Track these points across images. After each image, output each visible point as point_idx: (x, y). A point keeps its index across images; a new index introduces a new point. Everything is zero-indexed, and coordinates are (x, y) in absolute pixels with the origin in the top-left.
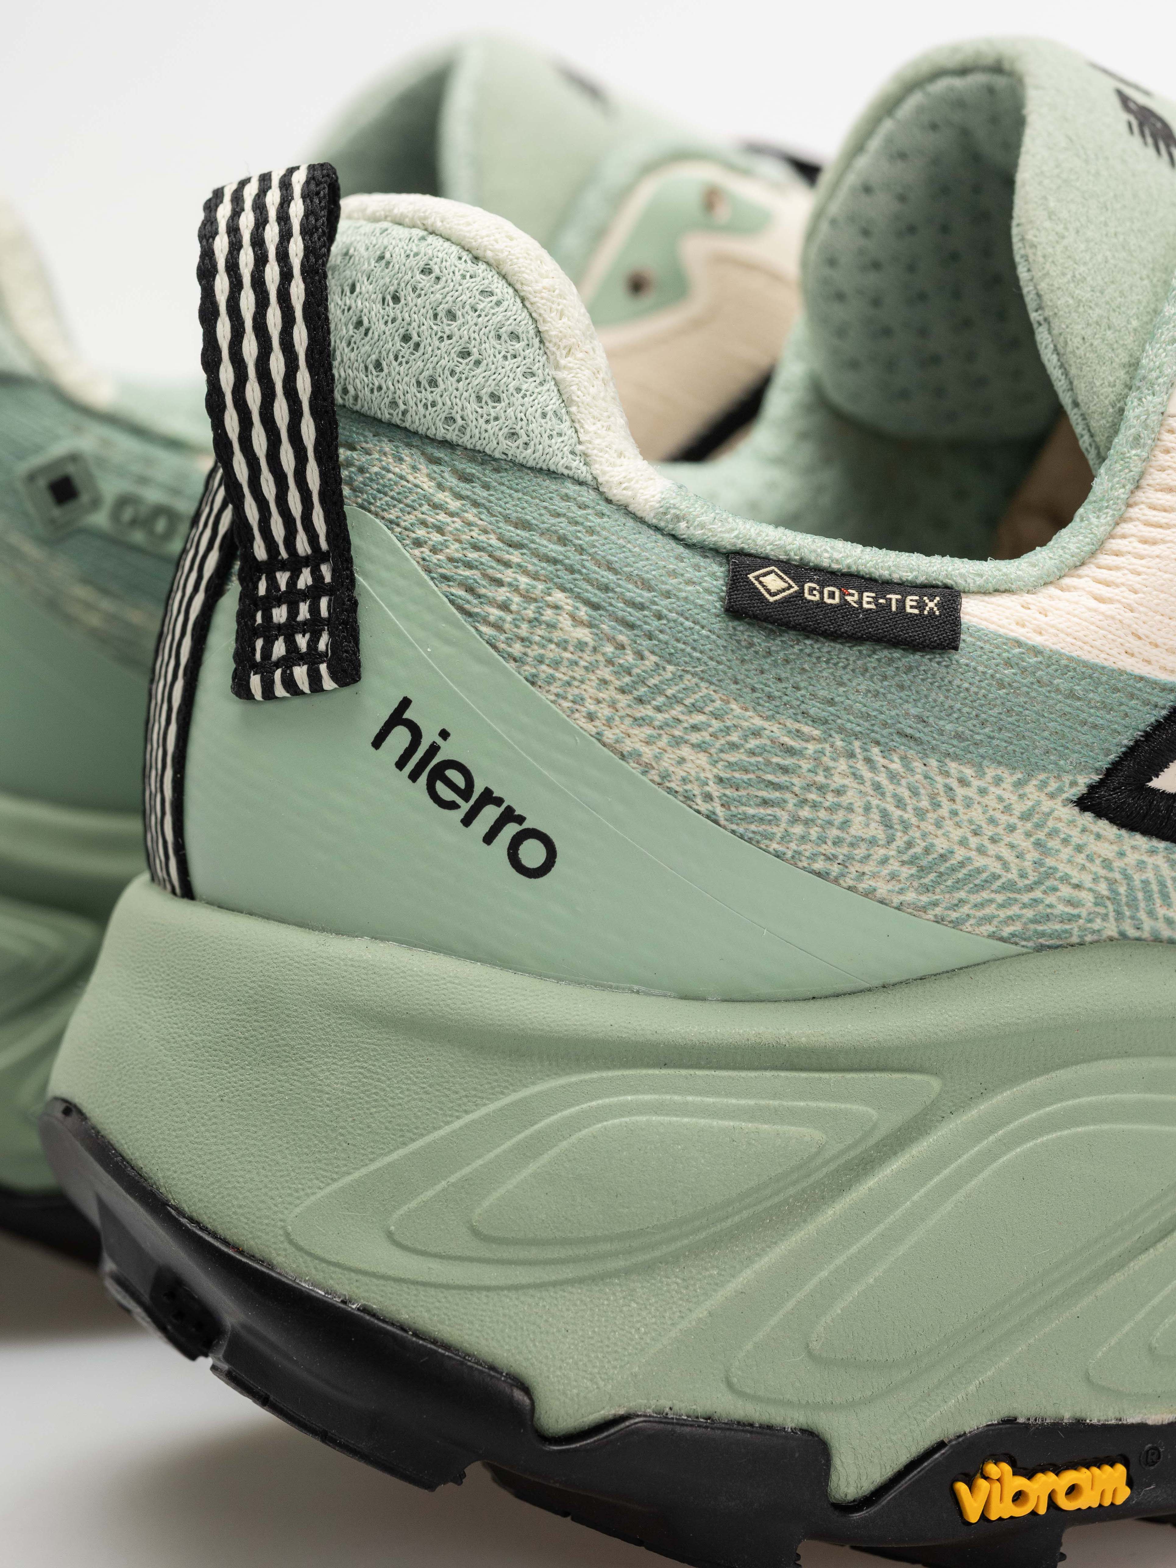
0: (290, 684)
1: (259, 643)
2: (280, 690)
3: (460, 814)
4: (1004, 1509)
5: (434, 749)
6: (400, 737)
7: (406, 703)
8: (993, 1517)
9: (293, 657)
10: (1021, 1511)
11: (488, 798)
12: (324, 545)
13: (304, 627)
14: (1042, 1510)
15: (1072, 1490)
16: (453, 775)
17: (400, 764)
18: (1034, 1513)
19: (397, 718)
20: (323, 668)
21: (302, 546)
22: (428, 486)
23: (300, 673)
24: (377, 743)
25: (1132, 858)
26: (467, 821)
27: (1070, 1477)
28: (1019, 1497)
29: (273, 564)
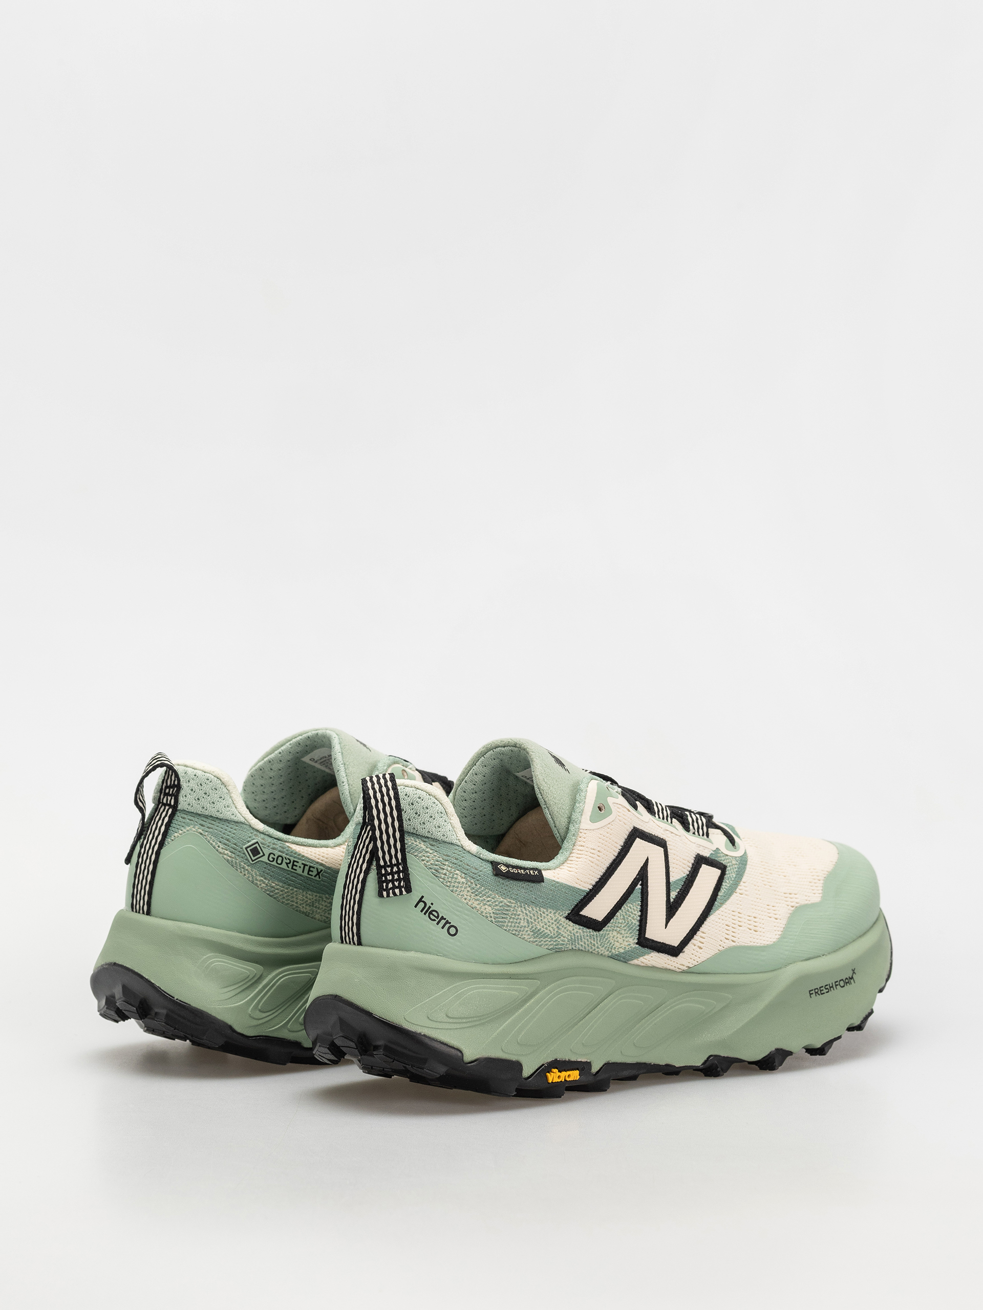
0: (395, 894)
1: (385, 884)
2: (391, 895)
3: (436, 922)
4: (556, 1080)
5: (430, 907)
6: (421, 905)
7: (423, 897)
8: (554, 1082)
9: (394, 887)
10: (559, 1080)
11: (443, 918)
12: (400, 861)
13: (397, 880)
14: (563, 1081)
15: (569, 1076)
16: (434, 913)
17: (422, 911)
18: (561, 1081)
19: (420, 900)
20: (403, 889)
21: (394, 861)
22: (424, 847)
23: (397, 891)
24: (416, 907)
25: (575, 930)
26: (438, 924)
27: (569, 1073)
28: (559, 1077)
29: (385, 866)
